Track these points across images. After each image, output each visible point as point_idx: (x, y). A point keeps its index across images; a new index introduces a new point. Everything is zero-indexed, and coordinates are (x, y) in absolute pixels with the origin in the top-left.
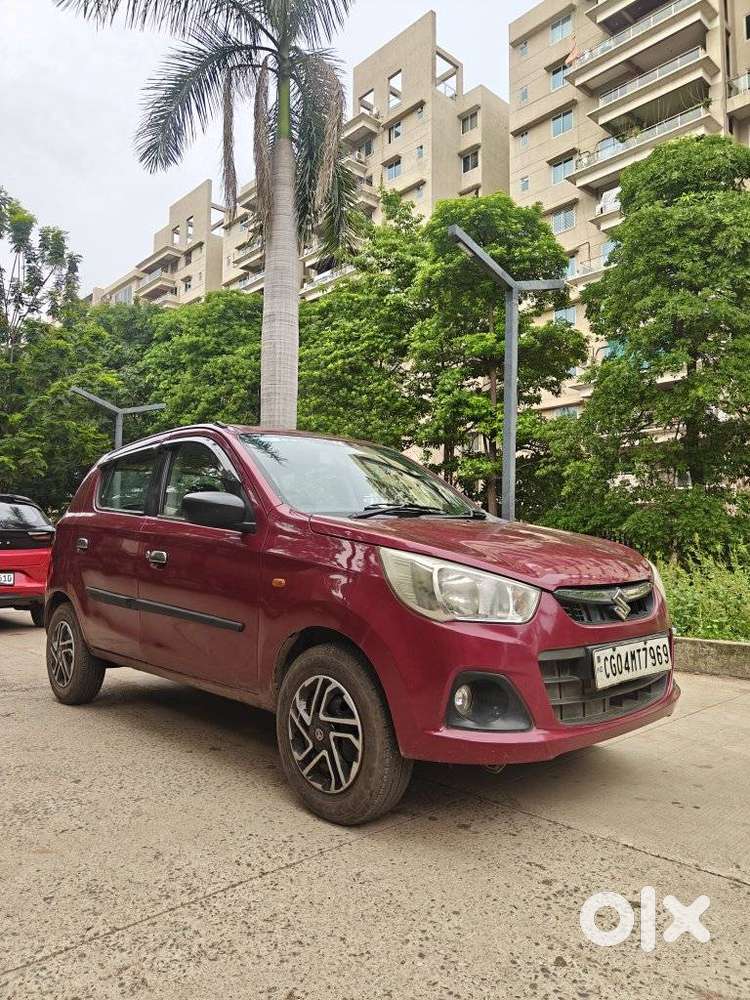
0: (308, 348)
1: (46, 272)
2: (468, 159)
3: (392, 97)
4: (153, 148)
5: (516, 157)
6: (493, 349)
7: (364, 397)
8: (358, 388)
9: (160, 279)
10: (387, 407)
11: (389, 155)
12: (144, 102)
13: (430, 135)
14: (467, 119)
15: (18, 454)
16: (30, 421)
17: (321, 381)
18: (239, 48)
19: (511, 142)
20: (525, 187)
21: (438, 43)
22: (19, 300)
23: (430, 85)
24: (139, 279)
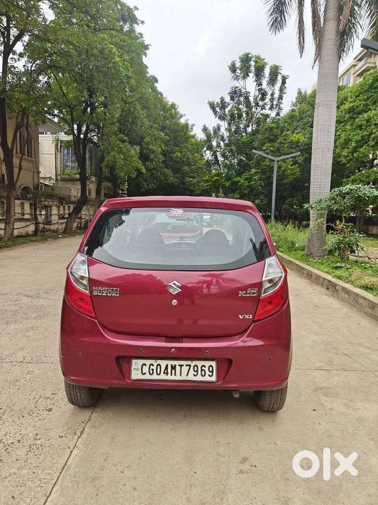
9: (366, 63)
22: (257, 105)
24: (355, 66)
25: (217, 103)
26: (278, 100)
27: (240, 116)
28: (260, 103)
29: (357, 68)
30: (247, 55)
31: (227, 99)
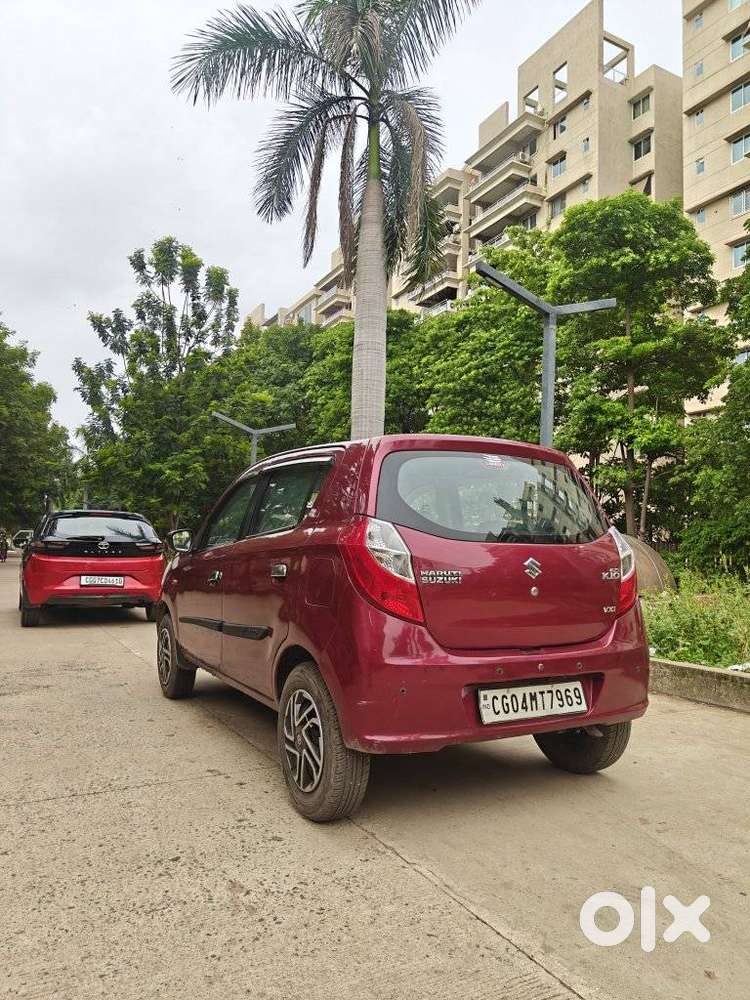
0: (446, 360)
1: (209, 307)
2: (640, 145)
3: (557, 90)
4: (269, 201)
5: (690, 137)
6: (628, 352)
7: (498, 405)
8: (493, 398)
9: (336, 296)
10: (522, 415)
11: (553, 151)
12: (256, 163)
13: (597, 126)
14: (638, 103)
15: (185, 469)
16: (196, 439)
17: (456, 393)
18: (337, 100)
19: (684, 122)
20: (701, 169)
21: (605, 29)
22: (189, 334)
23: (597, 72)
24: (318, 297)
25: (108, 319)
26: (227, 330)
27: (156, 347)
28: (195, 330)
29: (321, 301)
30: (170, 241)
31: (130, 314)
